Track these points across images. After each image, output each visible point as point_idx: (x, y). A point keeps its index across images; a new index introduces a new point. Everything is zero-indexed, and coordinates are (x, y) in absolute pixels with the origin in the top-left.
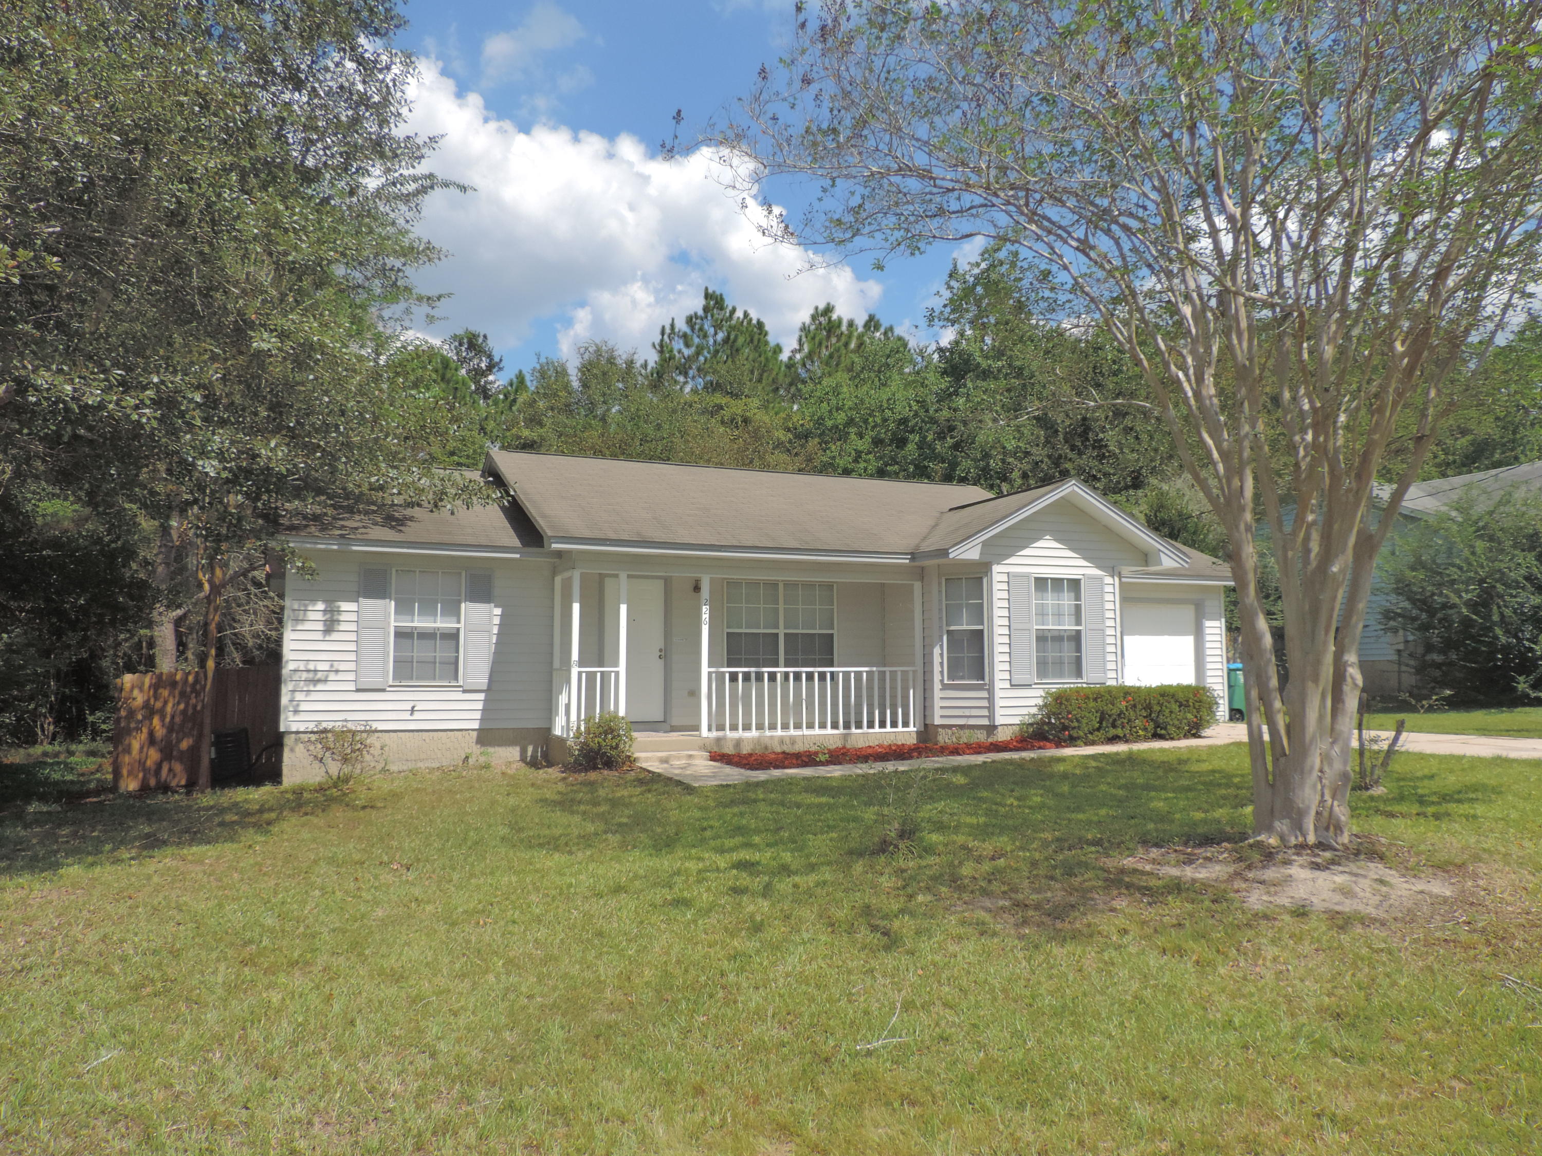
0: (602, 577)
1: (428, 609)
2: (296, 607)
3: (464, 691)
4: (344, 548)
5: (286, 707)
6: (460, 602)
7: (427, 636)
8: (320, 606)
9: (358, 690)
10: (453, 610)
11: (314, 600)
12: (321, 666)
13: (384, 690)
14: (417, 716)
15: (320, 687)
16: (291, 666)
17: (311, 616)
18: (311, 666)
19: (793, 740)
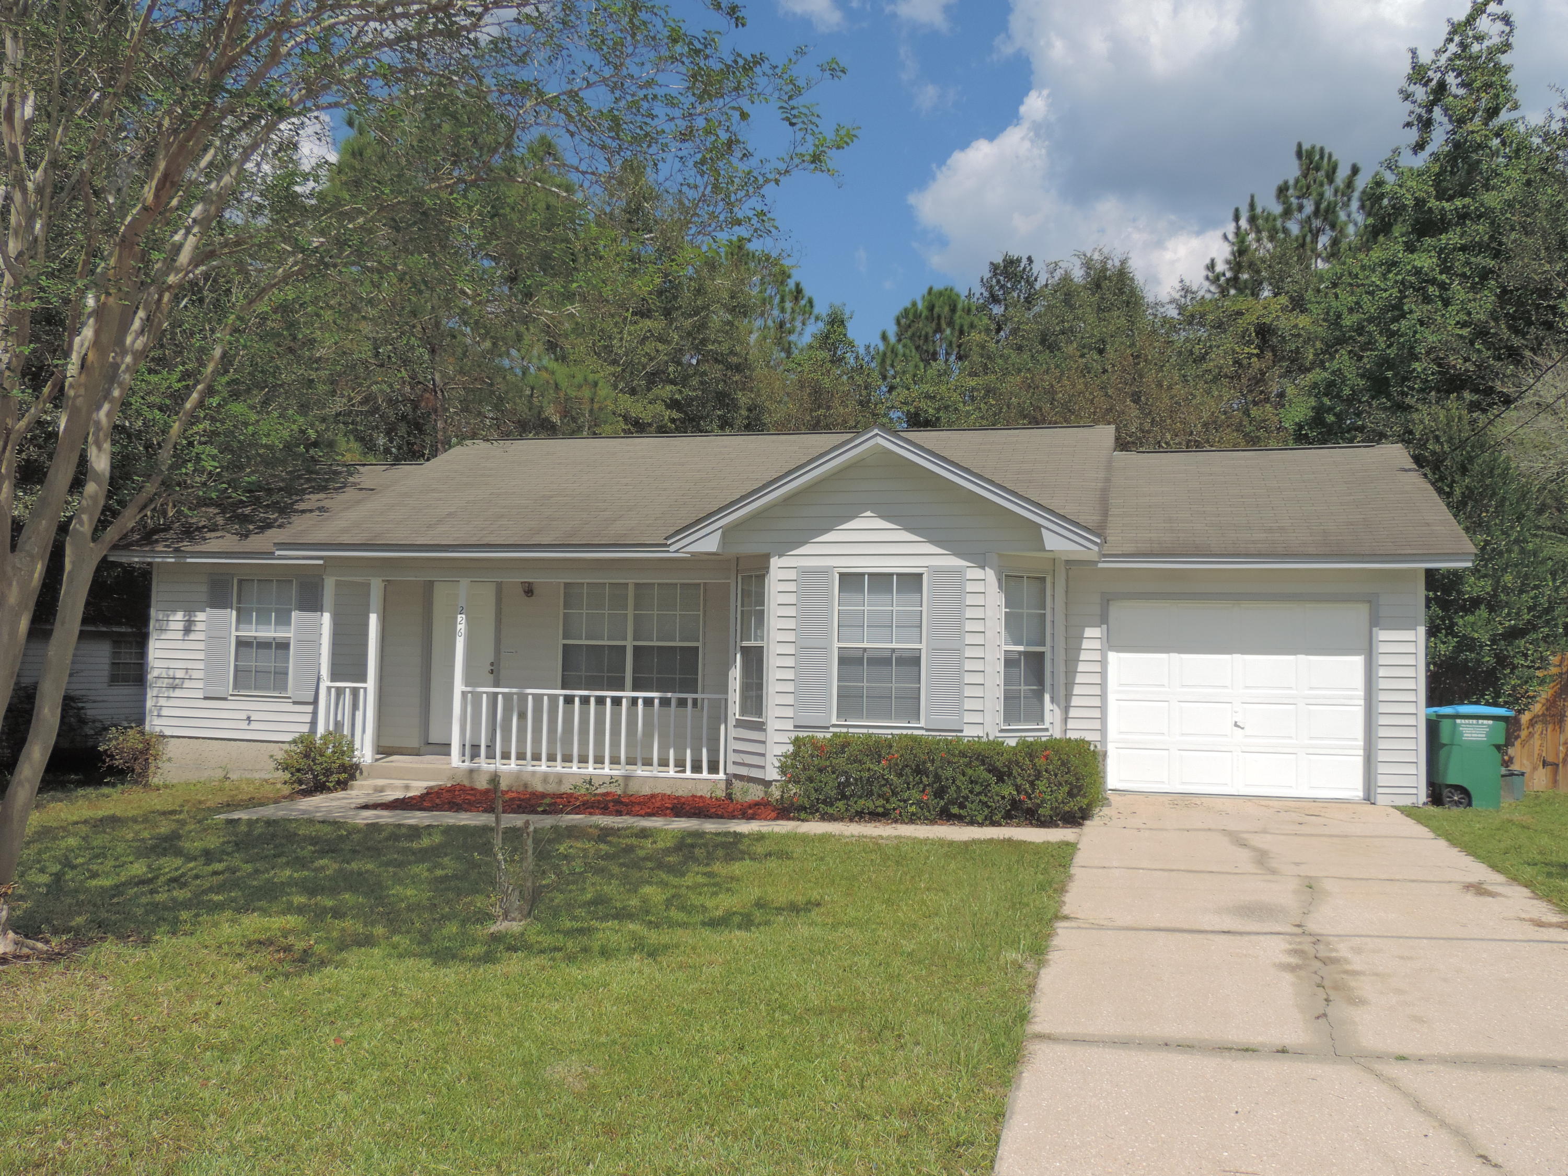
0: (432, 583)
1: (263, 620)
2: (160, 617)
3: (295, 703)
4: (178, 560)
5: (150, 711)
6: (290, 611)
7: (264, 645)
8: (180, 616)
9: (206, 698)
10: (283, 620)
11: (174, 611)
12: (180, 674)
13: (225, 699)
14: (254, 726)
15: (178, 693)
16: (155, 673)
17: (172, 626)
18: (171, 673)
19: (560, 778)
